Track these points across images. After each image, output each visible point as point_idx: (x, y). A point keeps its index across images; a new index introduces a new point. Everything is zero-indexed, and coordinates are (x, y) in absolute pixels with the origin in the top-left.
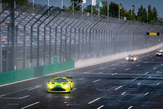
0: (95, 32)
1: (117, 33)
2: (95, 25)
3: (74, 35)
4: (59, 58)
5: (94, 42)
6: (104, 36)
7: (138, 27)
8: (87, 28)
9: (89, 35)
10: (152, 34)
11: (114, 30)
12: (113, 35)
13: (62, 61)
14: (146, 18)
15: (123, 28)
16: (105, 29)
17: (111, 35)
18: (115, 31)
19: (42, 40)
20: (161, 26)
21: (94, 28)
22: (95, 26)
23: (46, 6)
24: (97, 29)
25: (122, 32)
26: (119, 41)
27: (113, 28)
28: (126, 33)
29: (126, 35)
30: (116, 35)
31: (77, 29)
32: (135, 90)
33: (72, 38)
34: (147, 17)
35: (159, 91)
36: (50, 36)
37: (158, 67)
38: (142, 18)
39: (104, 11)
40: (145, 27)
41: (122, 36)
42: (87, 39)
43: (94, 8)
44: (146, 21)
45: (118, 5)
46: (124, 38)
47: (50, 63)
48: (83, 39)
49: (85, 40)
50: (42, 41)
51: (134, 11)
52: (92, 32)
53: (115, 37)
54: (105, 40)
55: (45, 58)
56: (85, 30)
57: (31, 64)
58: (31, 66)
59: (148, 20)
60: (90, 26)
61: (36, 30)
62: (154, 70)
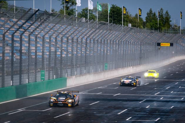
0: (93, 42)
1: (120, 43)
2: (93, 33)
3: (66, 46)
4: (47, 74)
5: (91, 54)
6: (104, 47)
7: (146, 36)
8: (82, 37)
9: (85, 46)
10: (164, 45)
11: (116, 39)
12: (114, 46)
13: (51, 78)
14: (156, 25)
15: (127, 37)
16: (104, 38)
17: (113, 46)
18: (118, 40)
19: (25, 52)
20: (176, 35)
21: (91, 37)
22: (93, 35)
23: (31, 9)
24: (95, 38)
25: (126, 42)
26: (122, 53)
27: (115, 38)
28: (132, 44)
29: (132, 46)
30: (119, 45)
31: (70, 38)
32: (143, 115)
33: (63, 50)
34: (157, 24)
35: (174, 116)
36: (36, 47)
37: (172, 86)
38: (152, 25)
39: (103, 16)
40: (156, 36)
42: (83, 50)
43: (91, 12)
44: (156, 29)
45: (121, 8)
46: (129, 49)
47: (36, 81)
48: (77, 51)
49: (80, 52)
50: (25, 53)
51: (141, 15)
52: (89, 42)
53: (117, 48)
54: (105, 52)
55: (30, 74)
56: (79, 40)
57: (12, 81)
58: (11, 85)
59: (159, 27)
60: (86, 35)
61: (19, 39)
62: (167, 90)
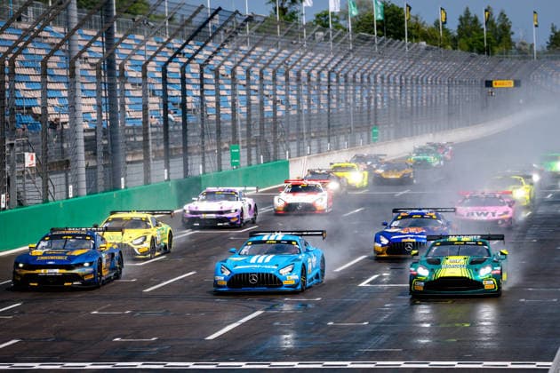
0: (343, 80)
1: (404, 82)
3: (284, 93)
4: (244, 154)
5: (341, 110)
6: (369, 94)
7: (459, 68)
8: (320, 69)
9: (326, 92)
10: (500, 85)
11: (395, 73)
12: (392, 89)
13: (254, 162)
14: (481, 43)
16: (369, 71)
17: (388, 89)
18: (398, 76)
19: (194, 107)
20: (525, 62)
21: (339, 69)
22: (343, 63)
23: (202, 7)
24: (348, 72)
25: (417, 80)
26: (409, 105)
27: (392, 70)
28: (429, 83)
29: (430, 88)
30: (401, 87)
33: (279, 101)
34: (482, 40)
36: (218, 95)
38: (471, 43)
39: (364, 24)
40: (482, 65)
41: (417, 90)
42: (322, 102)
43: (335, 20)
44: (481, 52)
45: (402, 9)
46: (425, 98)
47: (220, 170)
48: (309, 102)
49: (316, 106)
50: (194, 110)
51: (445, 23)
52: (335, 80)
53: (398, 93)
54: (373, 104)
55: (206, 155)
56: (314, 79)
57: (166, 170)
58: (166, 178)
59: (488, 47)
60: (324, 68)
61: (179, 81)
